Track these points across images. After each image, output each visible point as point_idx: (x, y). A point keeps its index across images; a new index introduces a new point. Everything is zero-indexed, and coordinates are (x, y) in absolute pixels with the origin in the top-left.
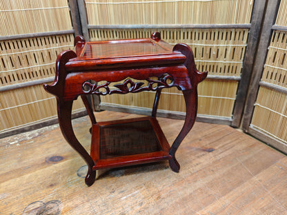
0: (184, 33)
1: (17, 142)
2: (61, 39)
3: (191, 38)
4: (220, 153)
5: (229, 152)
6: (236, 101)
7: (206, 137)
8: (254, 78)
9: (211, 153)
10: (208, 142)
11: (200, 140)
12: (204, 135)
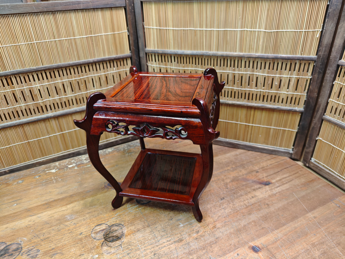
0: (246, 62)
1: (74, 165)
2: (119, 63)
3: (253, 67)
4: (277, 187)
5: (287, 186)
6: (297, 133)
7: (264, 169)
8: (318, 111)
9: (267, 187)
10: (265, 175)
11: (257, 172)
12: (261, 167)
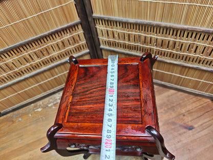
1: (52, 104)
2: (71, 30)
4: (198, 133)
5: (206, 132)
7: (190, 112)
12: (187, 110)
